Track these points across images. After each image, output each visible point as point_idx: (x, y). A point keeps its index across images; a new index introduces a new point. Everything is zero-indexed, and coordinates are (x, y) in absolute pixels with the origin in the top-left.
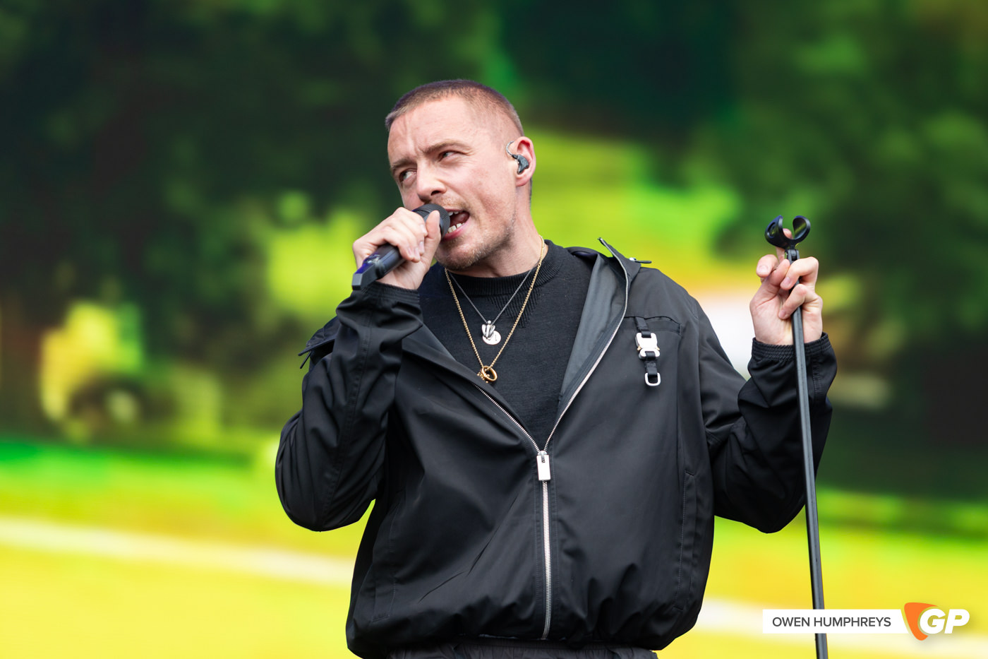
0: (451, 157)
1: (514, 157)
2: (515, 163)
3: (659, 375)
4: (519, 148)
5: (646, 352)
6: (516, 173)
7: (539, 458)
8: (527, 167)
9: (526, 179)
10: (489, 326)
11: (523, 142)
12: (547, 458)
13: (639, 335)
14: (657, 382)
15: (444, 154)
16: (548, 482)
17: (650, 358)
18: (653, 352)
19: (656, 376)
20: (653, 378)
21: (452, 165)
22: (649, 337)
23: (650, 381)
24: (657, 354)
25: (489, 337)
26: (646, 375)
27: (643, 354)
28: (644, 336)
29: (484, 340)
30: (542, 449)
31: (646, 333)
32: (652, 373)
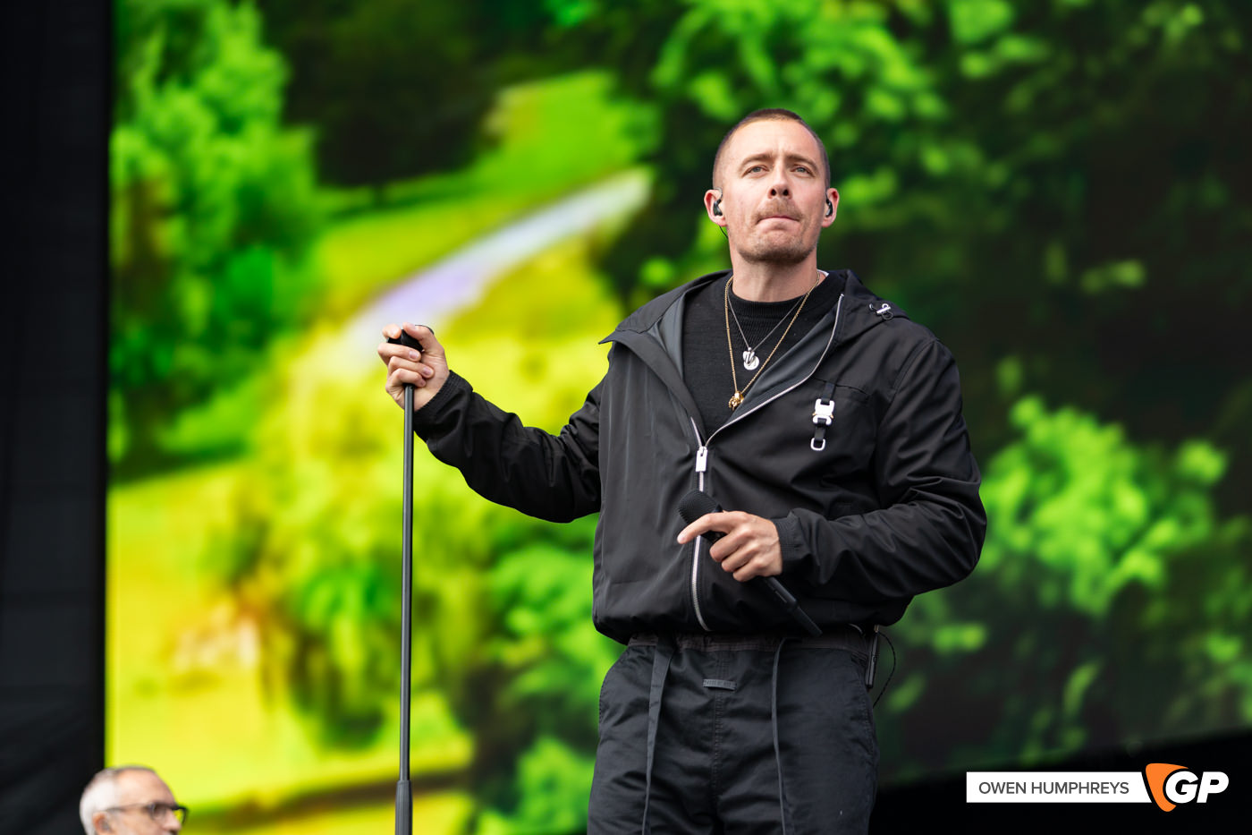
3: (824, 441)
5: (819, 419)
7: (699, 453)
10: (749, 352)
12: (706, 452)
13: (819, 401)
14: (821, 447)
16: (705, 473)
17: (822, 424)
18: (825, 419)
19: (822, 442)
20: (818, 444)
22: (828, 404)
23: (815, 446)
24: (829, 422)
25: (749, 363)
26: (813, 440)
27: (815, 420)
28: (823, 403)
29: (746, 365)
30: (703, 445)
31: (826, 400)
32: (819, 438)
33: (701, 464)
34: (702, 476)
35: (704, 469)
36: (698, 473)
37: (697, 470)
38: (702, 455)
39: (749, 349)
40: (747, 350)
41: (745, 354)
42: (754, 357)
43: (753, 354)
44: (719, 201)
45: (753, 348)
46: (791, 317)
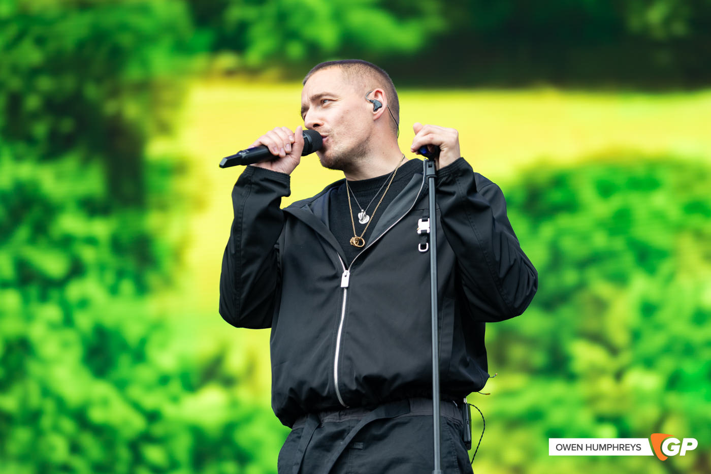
0: (327, 103)
1: (371, 101)
2: (371, 106)
4: (376, 95)
5: (422, 231)
6: (372, 111)
7: (344, 275)
8: (381, 107)
9: (378, 115)
10: (362, 213)
11: (378, 91)
12: (349, 274)
13: (420, 220)
14: (425, 248)
15: (323, 101)
16: (347, 288)
17: (424, 233)
18: (426, 230)
19: (426, 245)
20: (423, 247)
21: (327, 107)
22: (427, 221)
23: (422, 249)
24: (429, 231)
25: (362, 219)
26: (419, 245)
27: (419, 232)
28: (423, 221)
29: (360, 221)
30: (347, 269)
31: (425, 219)
32: (424, 243)
33: (345, 282)
34: (345, 291)
35: (347, 285)
36: (343, 289)
37: (342, 286)
38: (346, 276)
39: (362, 210)
40: (361, 212)
41: (360, 215)
42: (365, 216)
43: (365, 213)
45: (364, 210)
46: (386, 185)
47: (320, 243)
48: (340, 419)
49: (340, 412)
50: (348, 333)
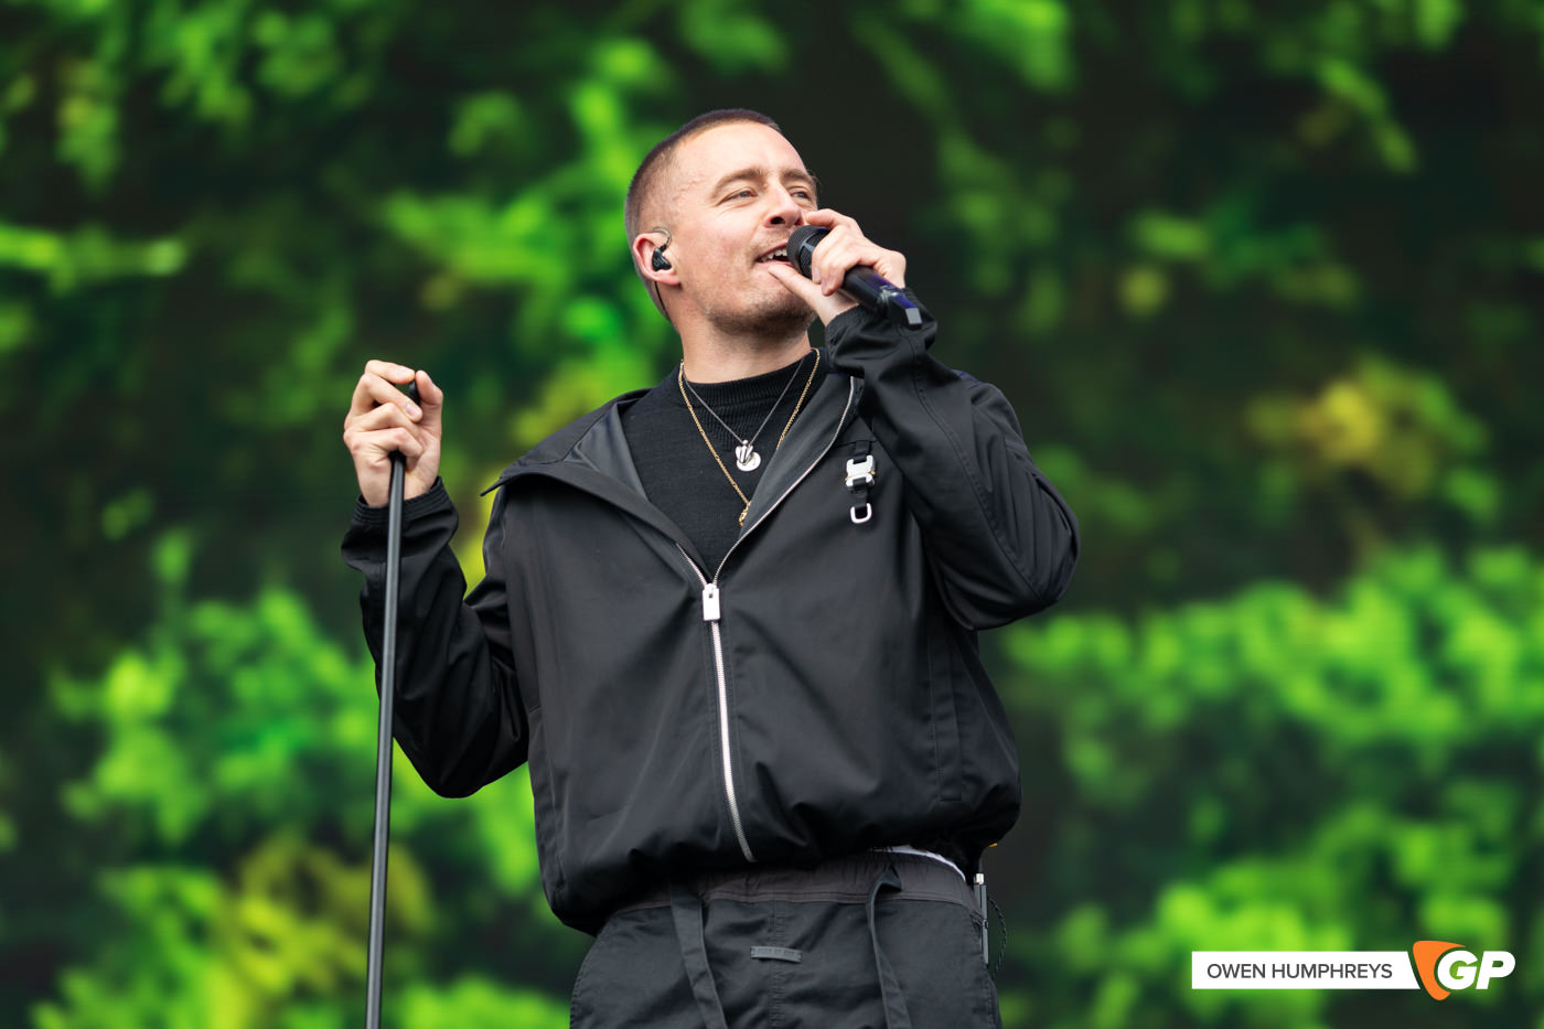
3: (869, 506)
5: (854, 481)
7: (705, 594)
12: (716, 592)
13: (851, 463)
14: (865, 515)
16: (719, 622)
17: (860, 485)
18: (864, 479)
19: (866, 508)
20: (861, 513)
22: (864, 460)
23: (858, 517)
24: (869, 478)
26: (853, 511)
27: (850, 484)
28: (856, 462)
29: (741, 465)
30: (710, 581)
31: (860, 458)
32: (861, 505)
33: (711, 608)
34: (715, 628)
35: (717, 616)
36: (709, 623)
37: (707, 617)
38: (711, 596)
39: (744, 443)
40: (742, 446)
41: (740, 454)
44: (663, 248)
45: (750, 443)
47: (636, 533)
48: (747, 895)
49: (747, 880)
50: (741, 717)
